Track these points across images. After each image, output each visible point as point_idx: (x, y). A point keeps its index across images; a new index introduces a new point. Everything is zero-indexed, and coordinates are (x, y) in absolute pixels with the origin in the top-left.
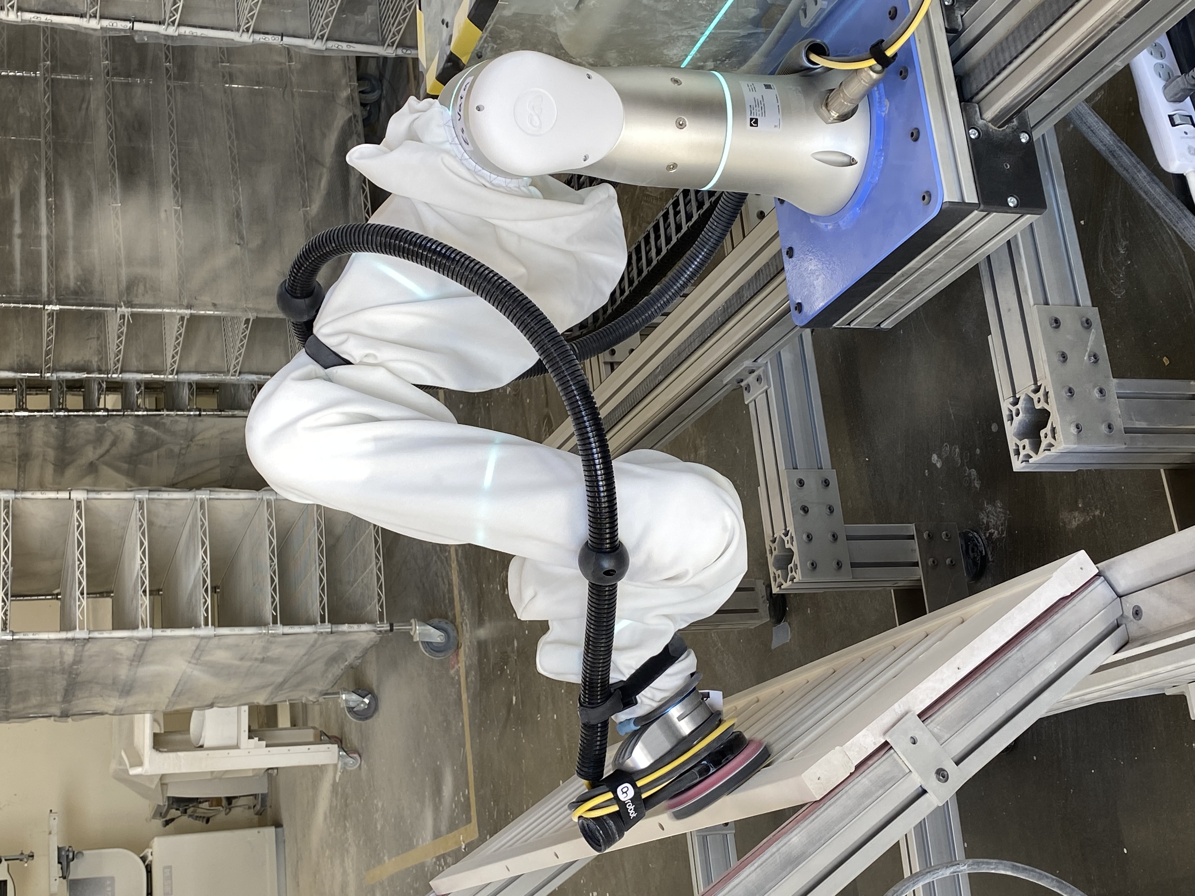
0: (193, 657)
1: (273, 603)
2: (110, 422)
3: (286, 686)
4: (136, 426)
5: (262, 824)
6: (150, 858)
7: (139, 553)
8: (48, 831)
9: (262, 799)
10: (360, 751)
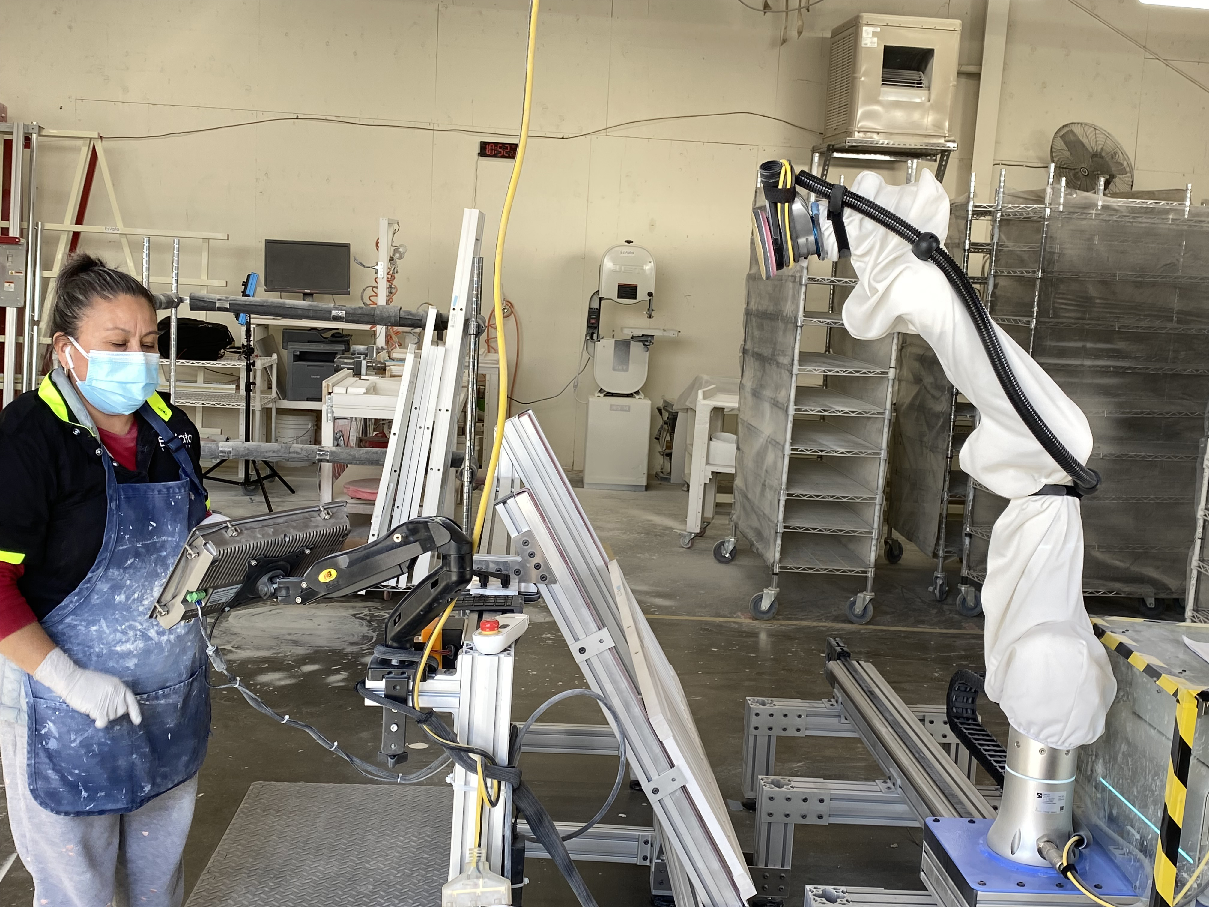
0: (772, 439)
1: (802, 495)
2: (948, 395)
3: (745, 500)
4: (943, 413)
5: (649, 477)
6: (637, 397)
7: (847, 410)
8: (665, 328)
9: (667, 478)
10: (692, 549)
